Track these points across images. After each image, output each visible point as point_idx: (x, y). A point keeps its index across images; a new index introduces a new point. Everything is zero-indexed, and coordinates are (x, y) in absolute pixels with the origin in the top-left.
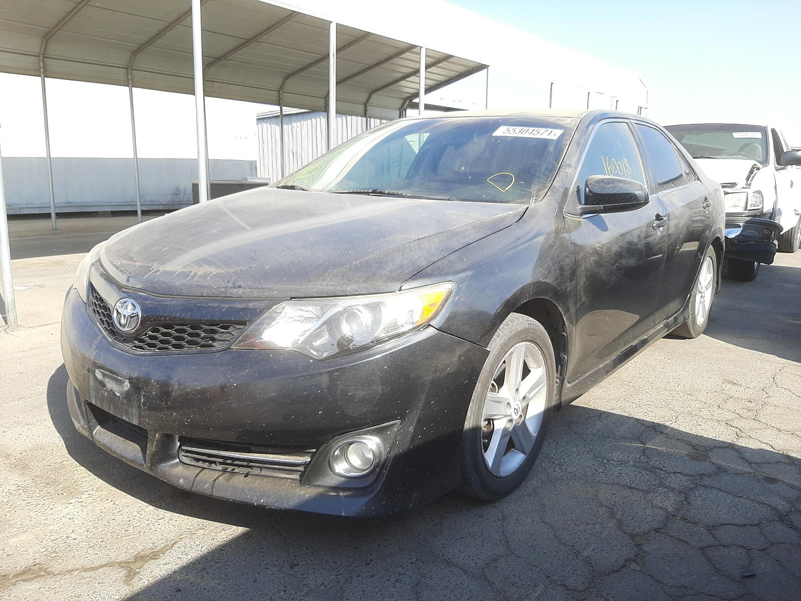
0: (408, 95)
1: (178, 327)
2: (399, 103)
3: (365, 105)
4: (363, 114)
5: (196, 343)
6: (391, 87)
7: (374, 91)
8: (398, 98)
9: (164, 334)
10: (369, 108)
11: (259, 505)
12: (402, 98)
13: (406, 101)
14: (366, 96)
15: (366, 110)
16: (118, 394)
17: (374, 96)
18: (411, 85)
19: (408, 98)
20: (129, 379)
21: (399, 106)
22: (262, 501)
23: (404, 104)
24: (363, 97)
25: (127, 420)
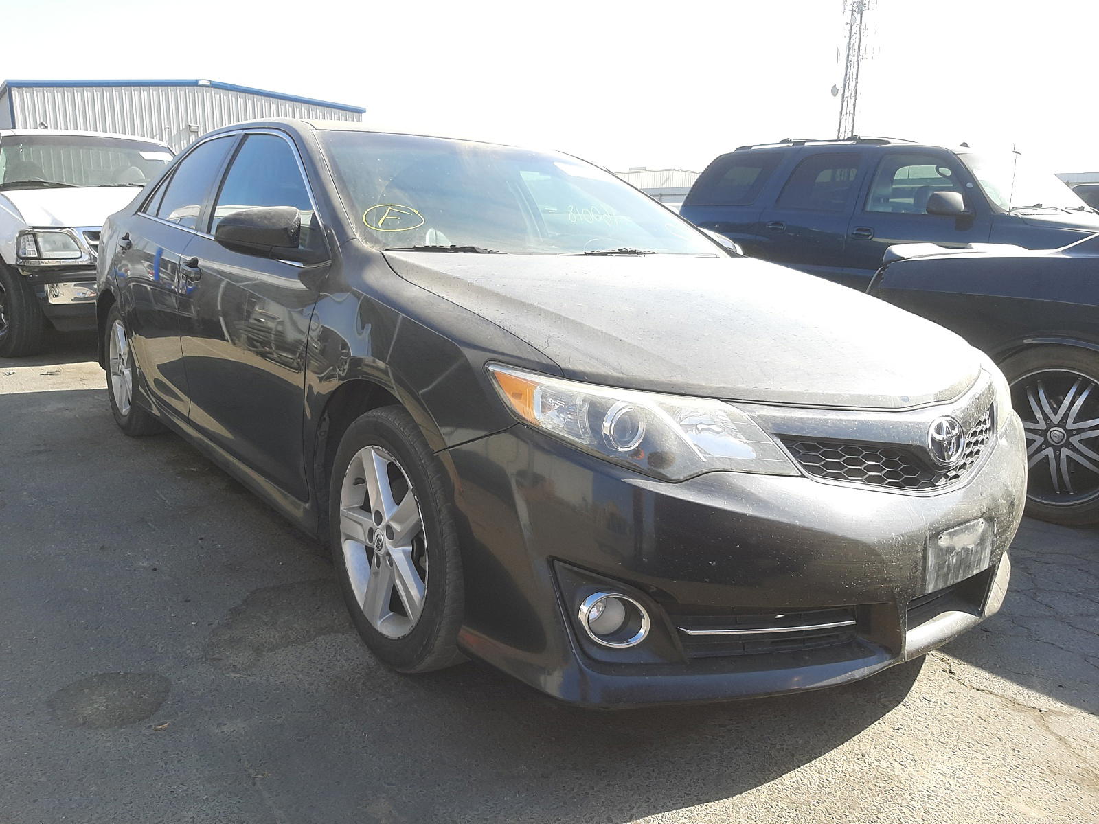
20: (982, 516)
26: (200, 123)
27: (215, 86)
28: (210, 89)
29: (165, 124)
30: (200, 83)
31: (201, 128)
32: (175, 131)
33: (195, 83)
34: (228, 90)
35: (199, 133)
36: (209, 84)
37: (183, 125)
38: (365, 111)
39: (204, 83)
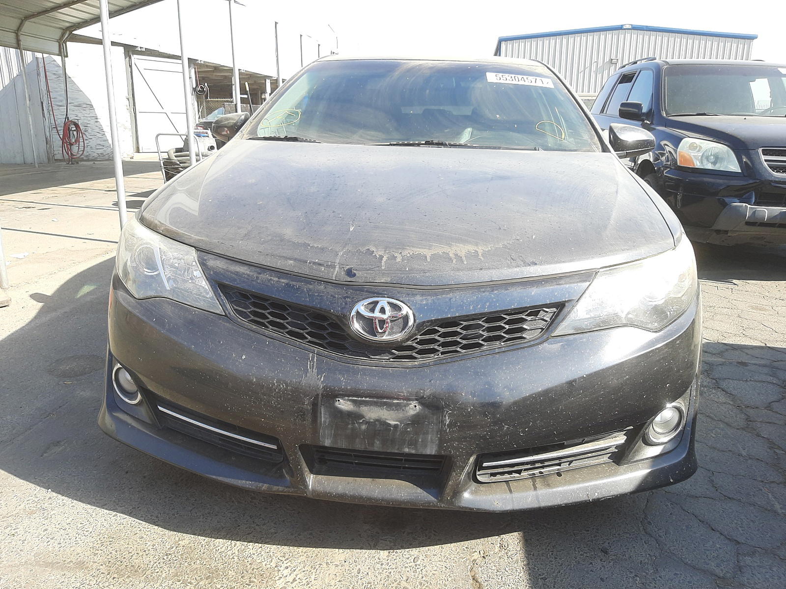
0: (68, 25)
1: (465, 323)
2: (57, 34)
3: (17, 32)
4: (15, 45)
5: (499, 338)
6: (51, 14)
7: (27, 18)
8: (57, 28)
9: (444, 335)
10: (21, 38)
11: (594, 499)
12: (60, 28)
13: (66, 31)
14: (16, 22)
15: (18, 41)
16: (393, 423)
17: (27, 24)
18: (74, 13)
19: (68, 28)
20: (416, 400)
21: (57, 37)
22: (596, 494)
23: (63, 35)
24: (14, 24)
25: (413, 452)
26: (620, 56)
27: (635, 28)
28: (631, 31)
29: (595, 59)
30: (624, 27)
31: (620, 61)
32: (600, 63)
33: (620, 28)
34: (644, 30)
35: (618, 64)
36: (630, 27)
37: (607, 59)
38: (756, 38)
39: (628, 27)
